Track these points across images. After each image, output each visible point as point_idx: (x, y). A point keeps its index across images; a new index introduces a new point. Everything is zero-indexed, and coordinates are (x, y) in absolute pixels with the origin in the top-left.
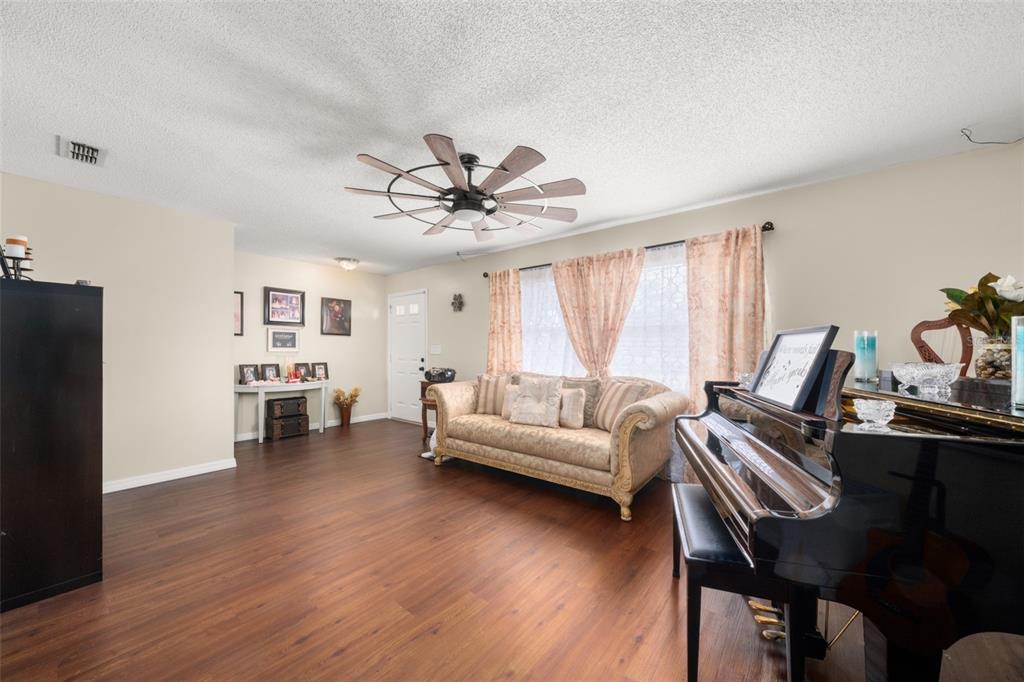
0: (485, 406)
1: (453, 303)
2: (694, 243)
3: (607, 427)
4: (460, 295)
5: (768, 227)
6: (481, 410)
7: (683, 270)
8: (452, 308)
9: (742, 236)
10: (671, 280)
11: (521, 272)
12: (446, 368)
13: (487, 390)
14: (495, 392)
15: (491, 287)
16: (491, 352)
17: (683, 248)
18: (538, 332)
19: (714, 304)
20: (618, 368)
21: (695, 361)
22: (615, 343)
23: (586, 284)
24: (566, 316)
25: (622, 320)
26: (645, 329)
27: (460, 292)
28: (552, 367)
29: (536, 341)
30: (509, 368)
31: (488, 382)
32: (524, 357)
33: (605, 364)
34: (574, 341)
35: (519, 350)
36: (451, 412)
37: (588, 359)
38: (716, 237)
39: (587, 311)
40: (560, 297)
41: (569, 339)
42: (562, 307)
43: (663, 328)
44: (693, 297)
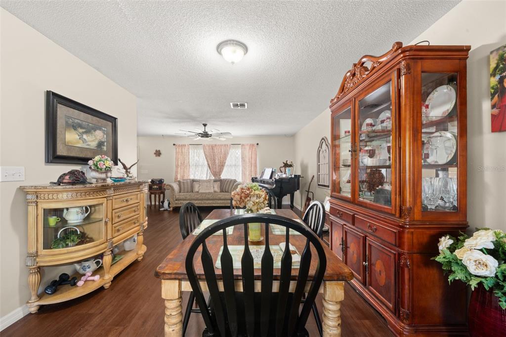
0: (184, 190)
1: (155, 153)
2: (243, 145)
3: (227, 191)
4: (159, 151)
5: (258, 144)
6: (182, 191)
7: (240, 151)
8: (155, 156)
9: (253, 145)
10: (237, 153)
11: (190, 146)
12: (160, 178)
13: (184, 185)
14: (188, 185)
15: (178, 149)
16: (177, 172)
17: (240, 146)
18: (197, 166)
19: (248, 160)
20: (223, 177)
21: (244, 174)
22: (223, 170)
23: (215, 152)
24: (207, 161)
25: (225, 163)
26: (231, 165)
27: (158, 150)
28: (202, 177)
29: (196, 169)
30: (186, 178)
31: (183, 182)
32: (191, 174)
33: (220, 175)
34: (210, 168)
35: (189, 171)
36: (176, 192)
37: (215, 174)
38: (248, 144)
39: (214, 160)
40: (206, 155)
41: (208, 168)
42: (206, 158)
43: (235, 165)
44: (242, 158)
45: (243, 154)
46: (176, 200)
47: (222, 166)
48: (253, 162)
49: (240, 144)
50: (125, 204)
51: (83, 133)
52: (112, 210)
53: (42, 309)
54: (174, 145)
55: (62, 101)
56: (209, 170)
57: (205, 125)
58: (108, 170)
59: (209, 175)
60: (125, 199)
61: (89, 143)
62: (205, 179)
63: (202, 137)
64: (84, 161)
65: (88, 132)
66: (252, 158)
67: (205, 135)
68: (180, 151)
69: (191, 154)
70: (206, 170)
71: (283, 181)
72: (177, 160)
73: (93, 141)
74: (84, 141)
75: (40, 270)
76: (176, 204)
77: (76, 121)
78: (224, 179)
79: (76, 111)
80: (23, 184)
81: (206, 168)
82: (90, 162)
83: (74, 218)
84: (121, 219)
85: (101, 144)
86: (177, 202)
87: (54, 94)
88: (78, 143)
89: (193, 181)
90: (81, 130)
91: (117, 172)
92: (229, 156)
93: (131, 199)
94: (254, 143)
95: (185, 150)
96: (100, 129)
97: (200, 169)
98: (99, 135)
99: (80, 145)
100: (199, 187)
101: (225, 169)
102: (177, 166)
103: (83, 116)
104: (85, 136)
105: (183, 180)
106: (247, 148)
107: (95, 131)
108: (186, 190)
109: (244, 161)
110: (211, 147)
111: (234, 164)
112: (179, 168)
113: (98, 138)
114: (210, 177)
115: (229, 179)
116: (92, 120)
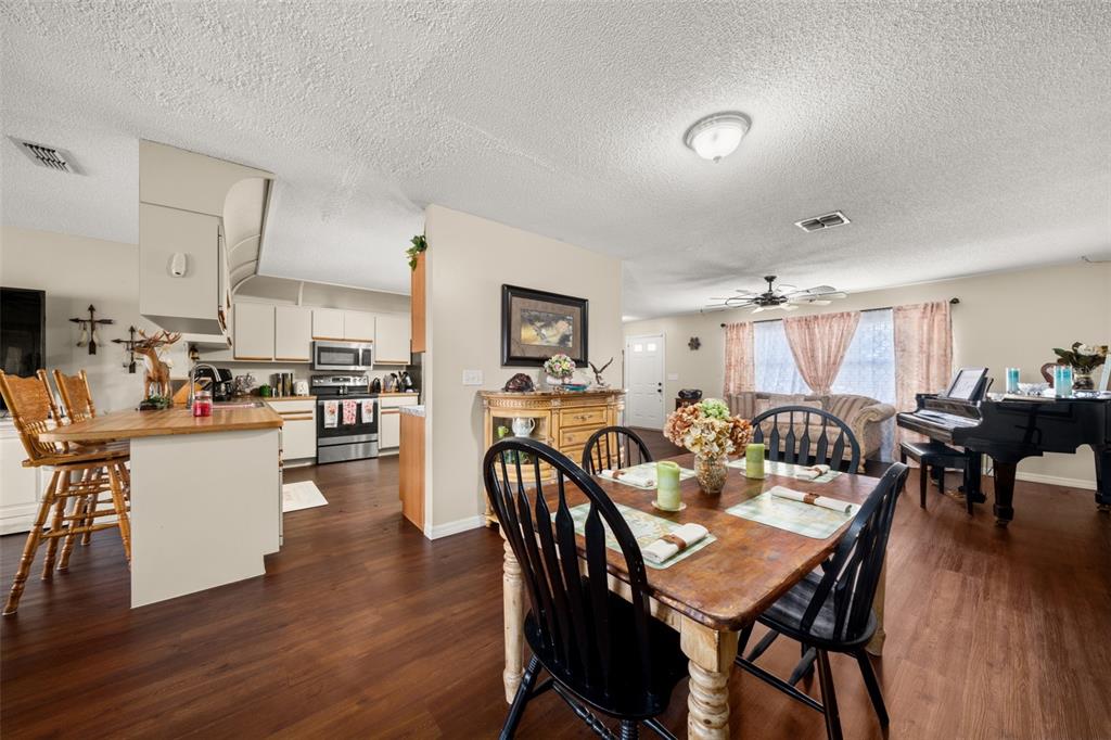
1: (689, 344)
4: (697, 338)
5: (955, 301)
7: (891, 326)
8: (689, 348)
9: (935, 307)
11: (755, 323)
12: (695, 388)
15: (729, 335)
16: (728, 378)
17: (891, 311)
18: (770, 365)
19: (915, 348)
20: (837, 388)
21: (901, 384)
23: (814, 335)
24: (795, 355)
25: (842, 358)
26: (859, 363)
27: (694, 337)
28: (782, 388)
29: (767, 371)
30: (744, 390)
31: (738, 398)
32: (756, 382)
33: (827, 386)
34: (801, 371)
35: (753, 376)
37: (814, 383)
38: (916, 307)
39: (813, 352)
40: (790, 341)
41: (797, 370)
42: (792, 349)
43: (874, 362)
44: (897, 343)
45: (897, 333)
47: (833, 366)
48: (936, 350)
49: (889, 308)
50: (580, 422)
51: (542, 327)
52: (560, 428)
54: (723, 325)
55: (518, 292)
56: (799, 374)
57: (770, 279)
58: (566, 374)
59: (798, 385)
60: (580, 415)
61: (550, 339)
62: (789, 394)
63: (763, 304)
64: (538, 362)
65: (548, 325)
66: (930, 341)
67: (769, 300)
68: (735, 337)
69: (759, 341)
70: (792, 374)
71: (1040, 409)
72: (728, 354)
73: (555, 335)
74: (543, 337)
77: (533, 313)
78: (836, 396)
79: (533, 301)
80: (481, 389)
81: (792, 368)
82: (547, 364)
83: (521, 431)
84: (573, 442)
85: (564, 339)
87: (509, 287)
88: (535, 340)
90: (539, 324)
91: (581, 377)
92: (855, 340)
93: (591, 416)
94: (940, 300)
95: (745, 333)
96: (563, 319)
97: (778, 370)
98: (563, 327)
99: (538, 342)
101: (842, 372)
102: (729, 367)
103: (541, 305)
104: (543, 331)
105: (739, 394)
106: (916, 315)
107: (557, 322)
109: (903, 350)
110: (803, 323)
111: (869, 358)
112: (733, 370)
113: (561, 330)
114: (801, 389)
115: (848, 397)
116: (553, 309)
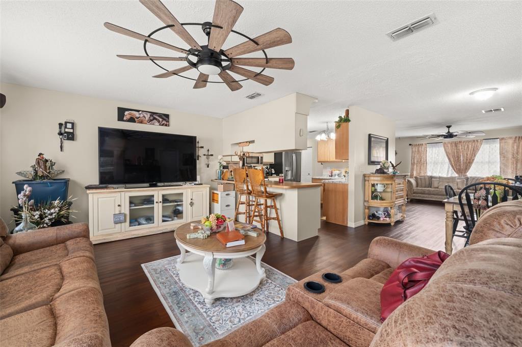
0: (421, 185)
2: (503, 139)
6: (419, 186)
7: (498, 146)
9: (521, 138)
10: (493, 149)
11: (428, 144)
13: (421, 181)
14: (425, 181)
15: (414, 149)
16: (412, 170)
17: (498, 140)
18: (436, 163)
19: (510, 156)
20: (470, 175)
21: (503, 172)
22: (470, 167)
23: (459, 150)
24: (449, 159)
25: (473, 160)
28: (442, 174)
29: (434, 166)
30: (423, 175)
31: (421, 179)
32: (428, 171)
33: (466, 173)
35: (426, 169)
36: (414, 187)
37: (458, 171)
39: (458, 157)
40: (446, 152)
42: (447, 156)
43: (489, 162)
44: (501, 154)
45: (502, 149)
46: (414, 193)
47: (469, 164)
49: (497, 138)
50: (399, 186)
51: (377, 149)
52: (395, 188)
53: (369, 223)
54: (410, 145)
56: (451, 167)
57: (449, 127)
58: (388, 167)
59: (450, 172)
60: (399, 183)
62: (446, 176)
64: (377, 163)
66: (518, 153)
68: (417, 150)
69: (429, 152)
70: (447, 167)
72: (413, 158)
75: (369, 208)
76: (414, 196)
78: (471, 177)
80: (364, 173)
81: (447, 165)
82: (381, 164)
83: (380, 188)
84: (398, 193)
86: (414, 194)
89: (431, 177)
92: (480, 152)
95: (422, 149)
97: (439, 166)
99: (376, 155)
100: (439, 183)
101: (473, 166)
102: (413, 164)
104: (377, 151)
105: (420, 176)
106: (510, 142)
108: (424, 185)
109: (504, 157)
110: (454, 144)
111: (487, 160)
112: (415, 166)
114: (452, 174)
